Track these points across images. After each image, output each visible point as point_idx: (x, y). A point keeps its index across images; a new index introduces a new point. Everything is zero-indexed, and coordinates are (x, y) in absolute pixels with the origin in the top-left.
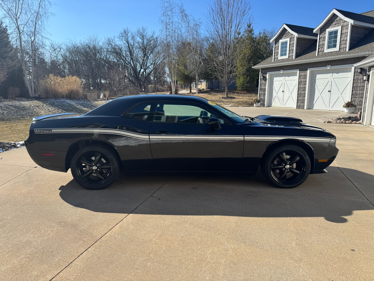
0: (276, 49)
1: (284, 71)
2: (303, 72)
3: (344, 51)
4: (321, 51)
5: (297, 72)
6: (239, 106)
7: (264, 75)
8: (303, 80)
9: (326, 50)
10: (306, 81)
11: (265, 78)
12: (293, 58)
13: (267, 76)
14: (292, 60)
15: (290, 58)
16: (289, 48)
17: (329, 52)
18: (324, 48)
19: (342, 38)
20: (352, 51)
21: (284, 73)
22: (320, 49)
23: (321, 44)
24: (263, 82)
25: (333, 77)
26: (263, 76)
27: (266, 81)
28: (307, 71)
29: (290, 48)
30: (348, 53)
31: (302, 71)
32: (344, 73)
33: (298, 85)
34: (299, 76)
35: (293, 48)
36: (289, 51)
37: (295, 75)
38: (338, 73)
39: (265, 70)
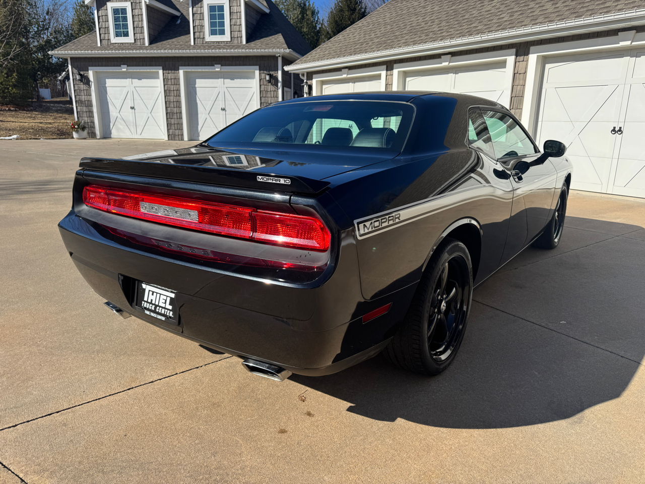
0: (101, 20)
1: (129, 67)
2: (170, 72)
3: (239, 42)
4: (199, 38)
5: (158, 72)
6: (40, 139)
7: (82, 73)
8: (172, 88)
9: (209, 38)
10: (179, 90)
11: (85, 80)
12: (144, 44)
13: (91, 74)
14: (142, 47)
15: (139, 44)
16: (133, 22)
17: (214, 42)
18: (204, 32)
19: (233, 21)
20: (252, 44)
21: (129, 72)
22: (197, 34)
23: (197, 24)
24: (83, 86)
25: (226, 86)
26: (80, 75)
27: (89, 85)
28: (177, 72)
29: (136, 23)
30: (243, 47)
31: (169, 70)
32: (242, 80)
33: (165, 97)
34: (164, 79)
35: (142, 24)
36: (134, 28)
37: (155, 76)
38: (232, 79)
39: (83, 64)
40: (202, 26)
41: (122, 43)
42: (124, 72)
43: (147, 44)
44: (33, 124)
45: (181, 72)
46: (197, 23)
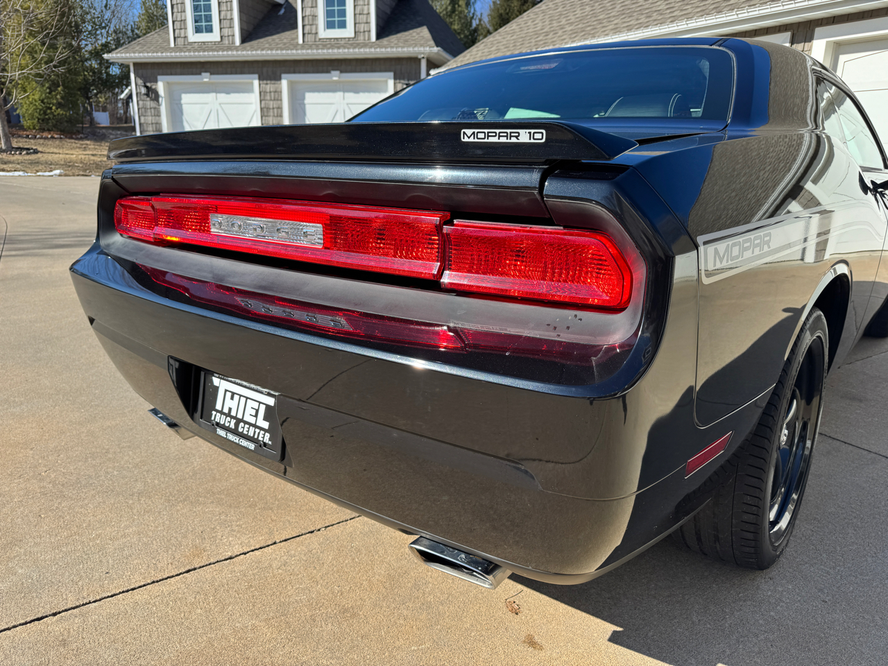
0: (175, 10)
1: (213, 76)
2: (269, 82)
3: (367, 38)
4: (310, 33)
5: (252, 83)
6: (90, 176)
7: (148, 84)
8: (271, 104)
9: (324, 33)
10: (280, 108)
11: (152, 94)
12: (233, 42)
13: (160, 87)
14: (231, 47)
15: (227, 42)
16: (220, 12)
17: (331, 39)
18: (317, 25)
19: (358, 8)
20: (385, 41)
21: (212, 84)
22: (307, 28)
23: (307, 14)
24: (150, 103)
25: (346, 101)
26: (147, 87)
27: (158, 101)
28: (279, 82)
29: (223, 13)
30: (372, 45)
31: (267, 80)
32: (369, 93)
33: (262, 117)
34: (260, 93)
35: (231, 14)
36: (220, 20)
37: (248, 89)
38: (356, 92)
39: (149, 71)
40: (315, 17)
41: (204, 42)
42: (206, 83)
43: (238, 41)
44: (83, 157)
45: (284, 84)
46: (308, 12)
